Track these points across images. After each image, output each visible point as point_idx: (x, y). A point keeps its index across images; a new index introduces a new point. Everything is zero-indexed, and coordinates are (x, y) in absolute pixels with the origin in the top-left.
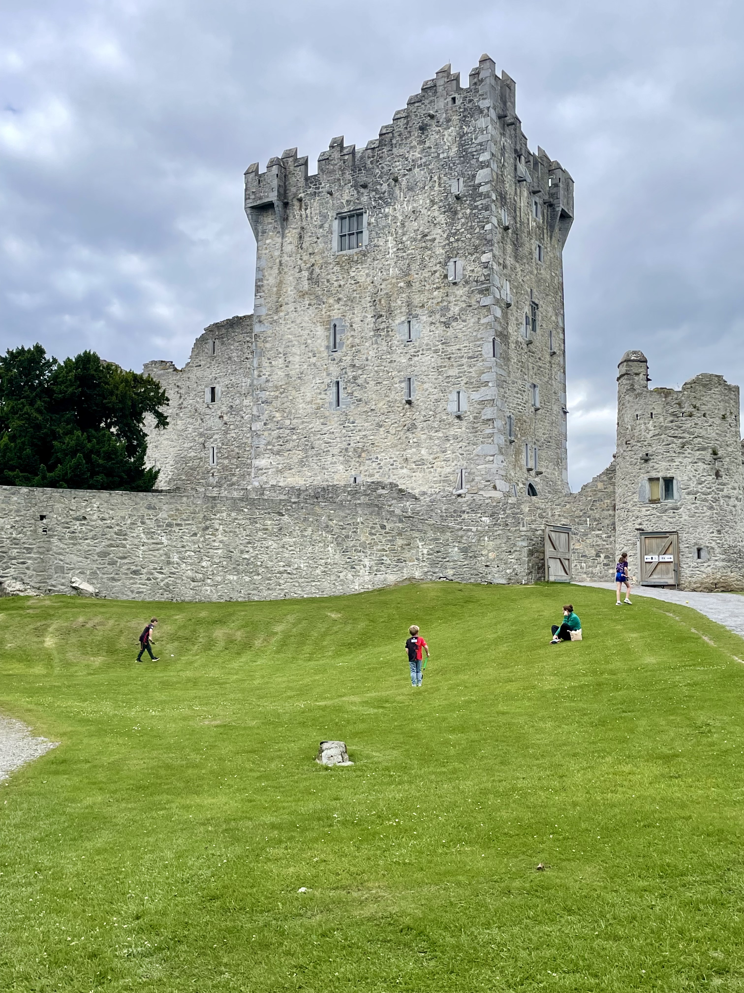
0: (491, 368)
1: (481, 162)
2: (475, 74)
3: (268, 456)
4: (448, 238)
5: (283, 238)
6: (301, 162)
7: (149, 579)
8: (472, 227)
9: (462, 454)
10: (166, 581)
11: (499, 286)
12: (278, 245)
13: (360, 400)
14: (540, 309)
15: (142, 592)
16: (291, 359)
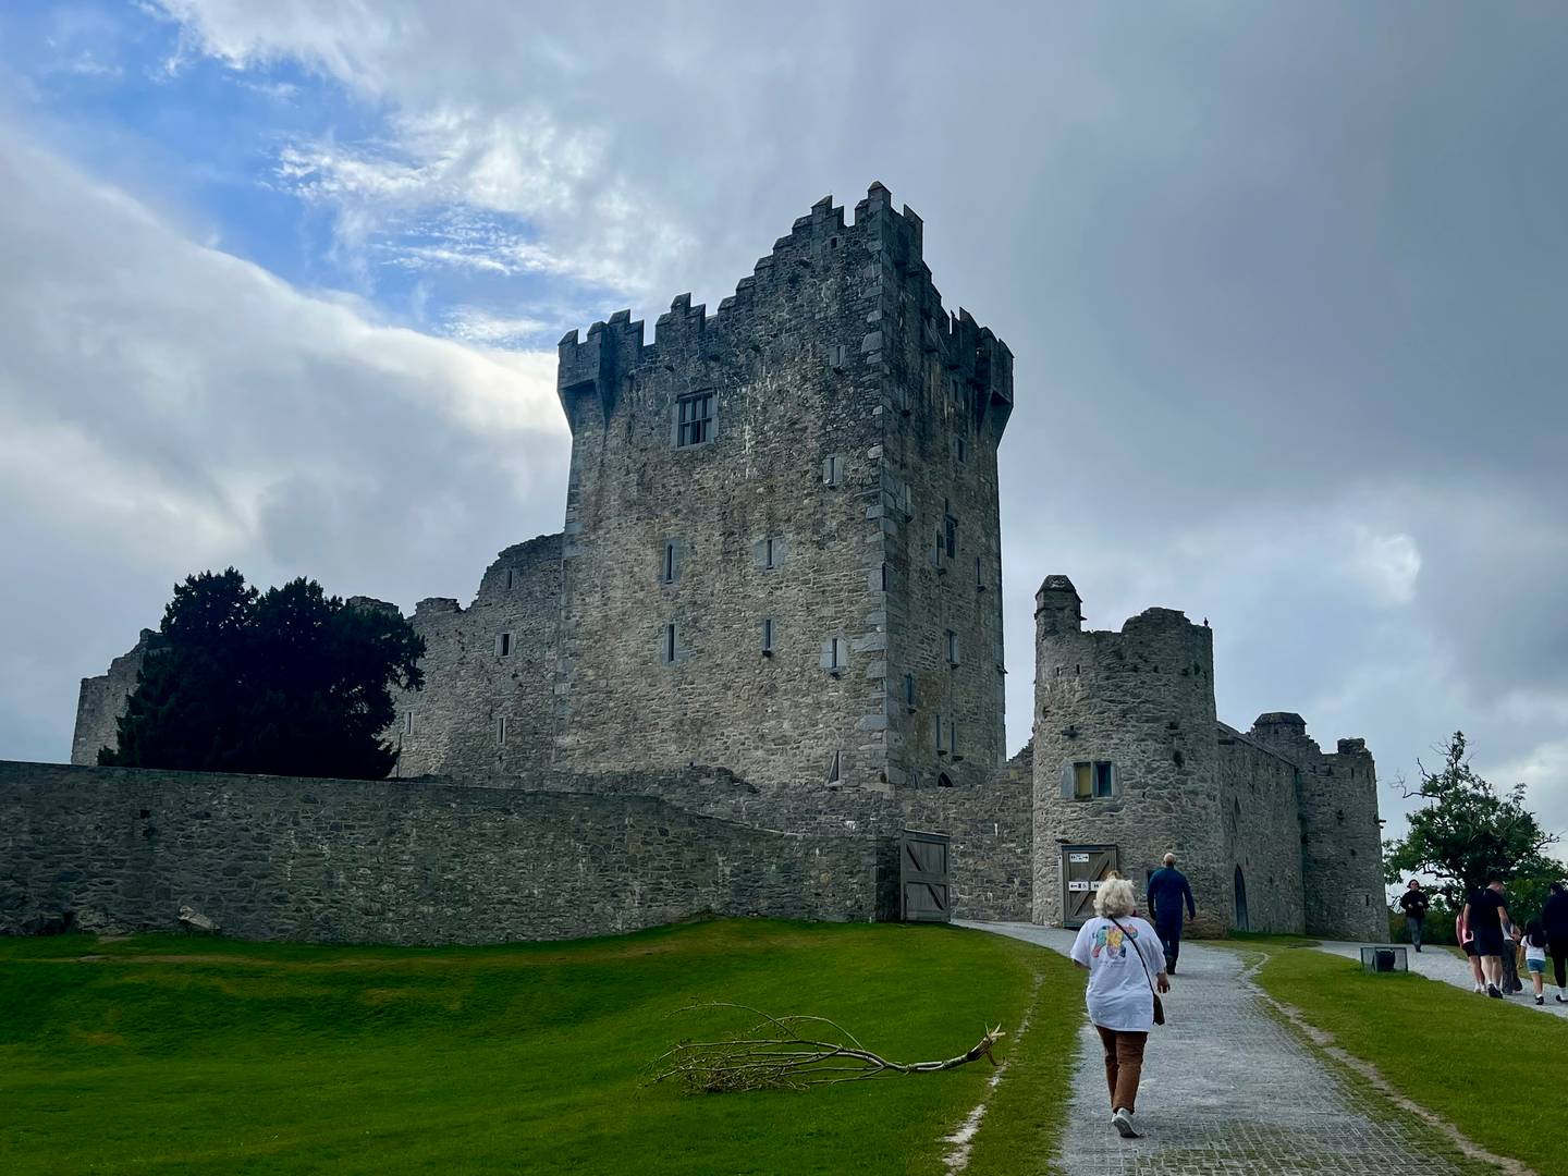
0: (879, 605)
1: (870, 324)
2: (862, 208)
3: (574, 731)
4: (823, 427)
5: (607, 428)
6: (636, 327)
7: (298, 910)
8: (856, 411)
9: (839, 729)
10: (326, 913)
11: (894, 491)
12: (600, 439)
13: (702, 651)
14: (961, 526)
15: (287, 930)
16: (611, 594)
